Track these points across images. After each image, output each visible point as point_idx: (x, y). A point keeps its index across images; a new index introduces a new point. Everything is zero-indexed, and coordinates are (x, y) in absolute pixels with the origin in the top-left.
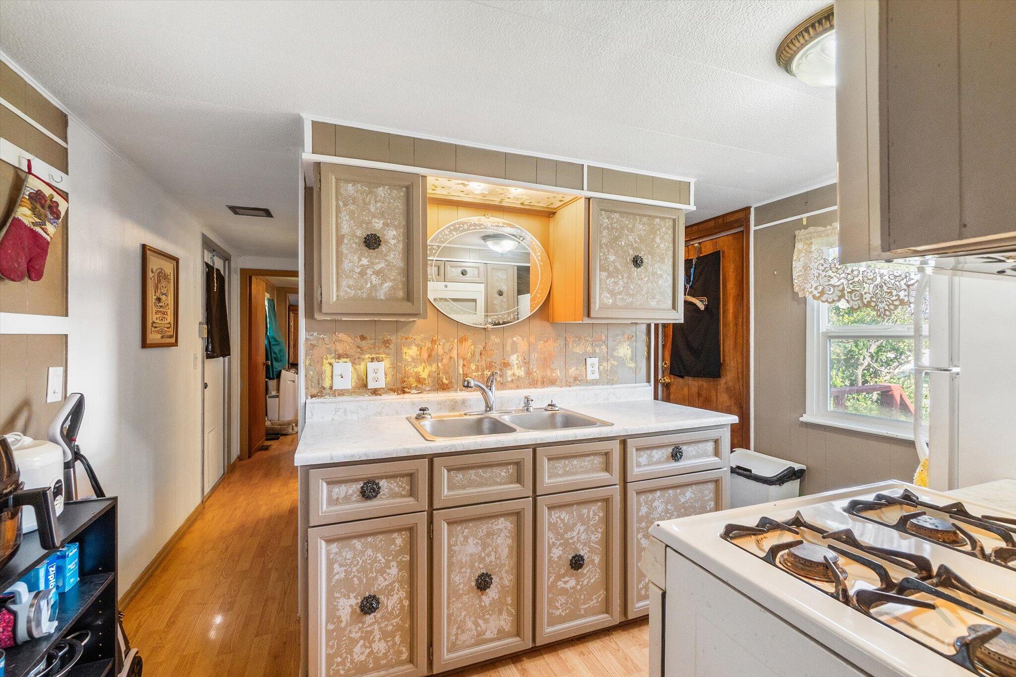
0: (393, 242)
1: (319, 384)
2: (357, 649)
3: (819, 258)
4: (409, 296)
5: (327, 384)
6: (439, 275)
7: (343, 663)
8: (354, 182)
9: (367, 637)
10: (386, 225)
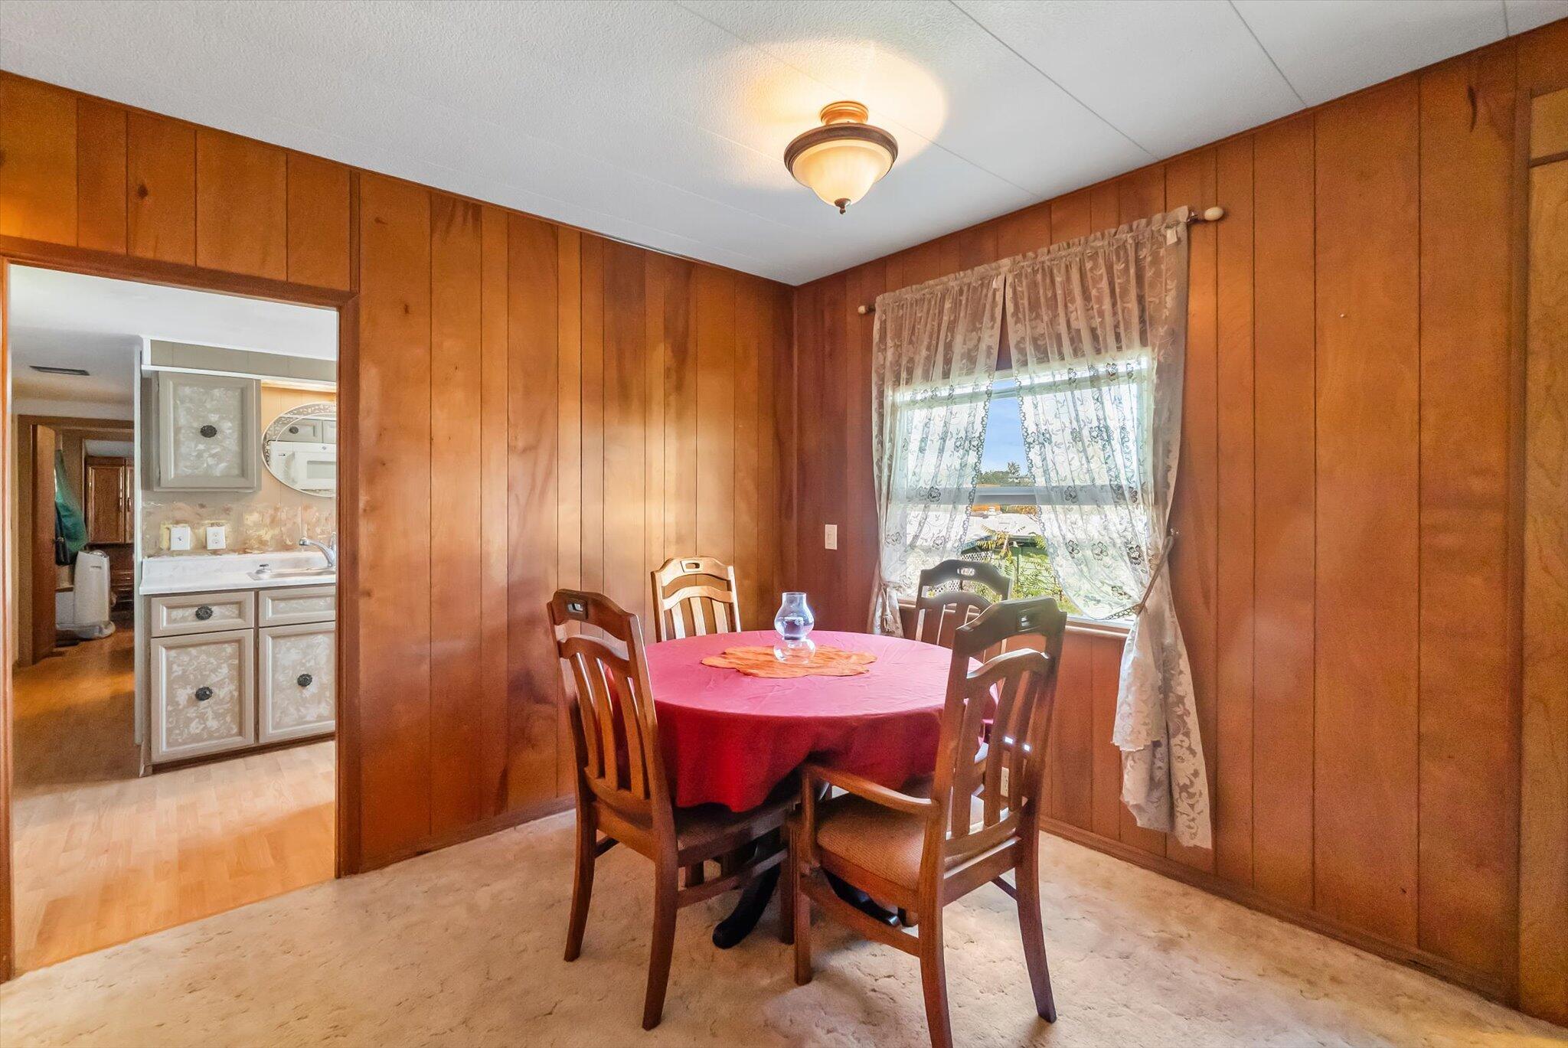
0: (228, 431)
1: (156, 546)
2: (193, 725)
4: (244, 472)
5: (164, 545)
6: (314, 435)
7: (181, 734)
8: (191, 386)
9: (202, 717)
10: (222, 418)
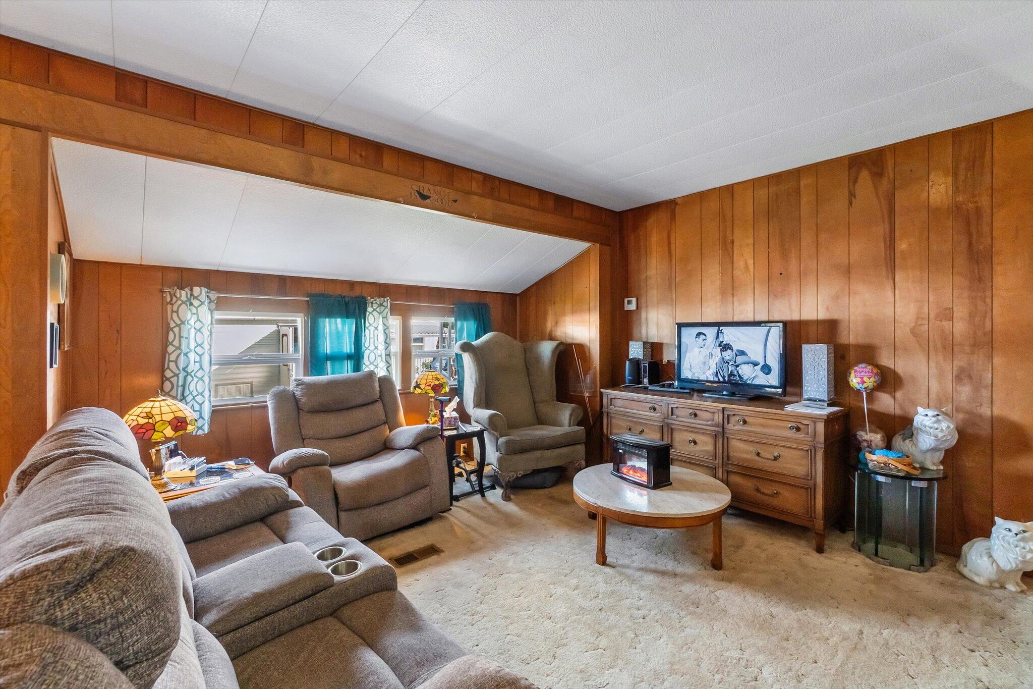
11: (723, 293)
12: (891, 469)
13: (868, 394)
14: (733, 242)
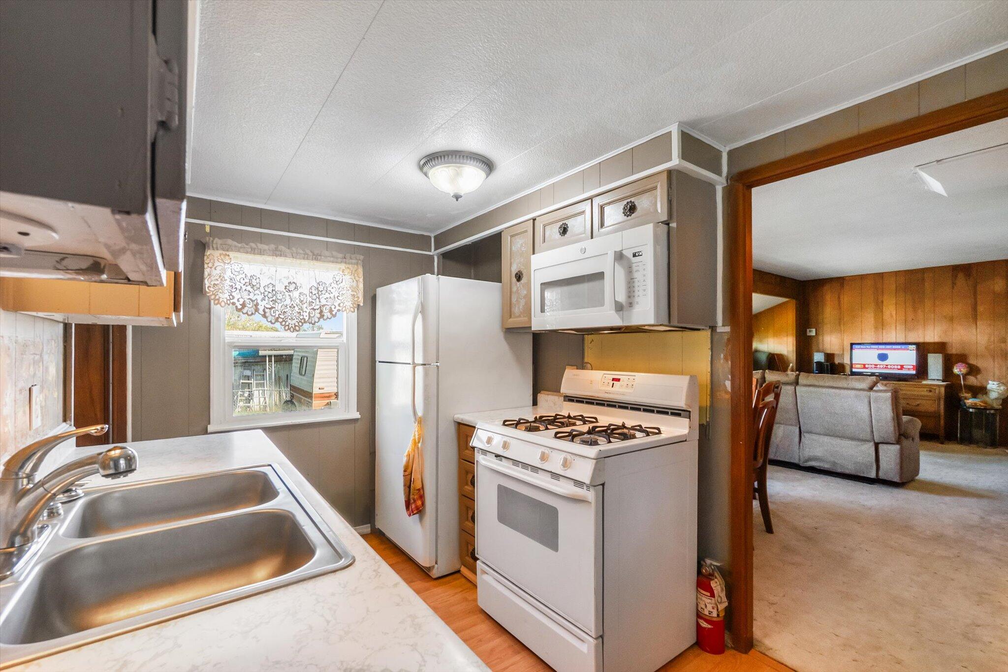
3: (241, 272)
11: (876, 328)
12: (978, 406)
13: (963, 376)
14: (882, 302)
